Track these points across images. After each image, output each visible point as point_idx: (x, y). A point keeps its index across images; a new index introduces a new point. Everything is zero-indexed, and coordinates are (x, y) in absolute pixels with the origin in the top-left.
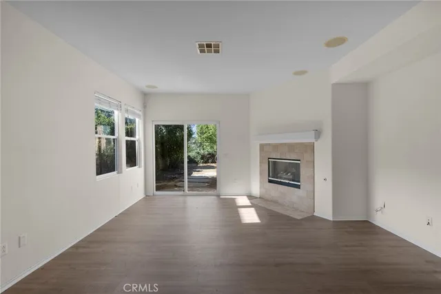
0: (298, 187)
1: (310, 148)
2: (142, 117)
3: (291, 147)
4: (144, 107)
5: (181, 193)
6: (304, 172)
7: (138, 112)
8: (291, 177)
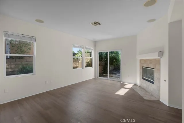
0: (153, 83)
1: (158, 62)
2: (94, 50)
3: (151, 61)
4: (95, 46)
5: (107, 79)
6: (156, 75)
7: (92, 48)
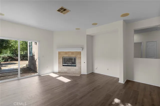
8: (72, 63)
